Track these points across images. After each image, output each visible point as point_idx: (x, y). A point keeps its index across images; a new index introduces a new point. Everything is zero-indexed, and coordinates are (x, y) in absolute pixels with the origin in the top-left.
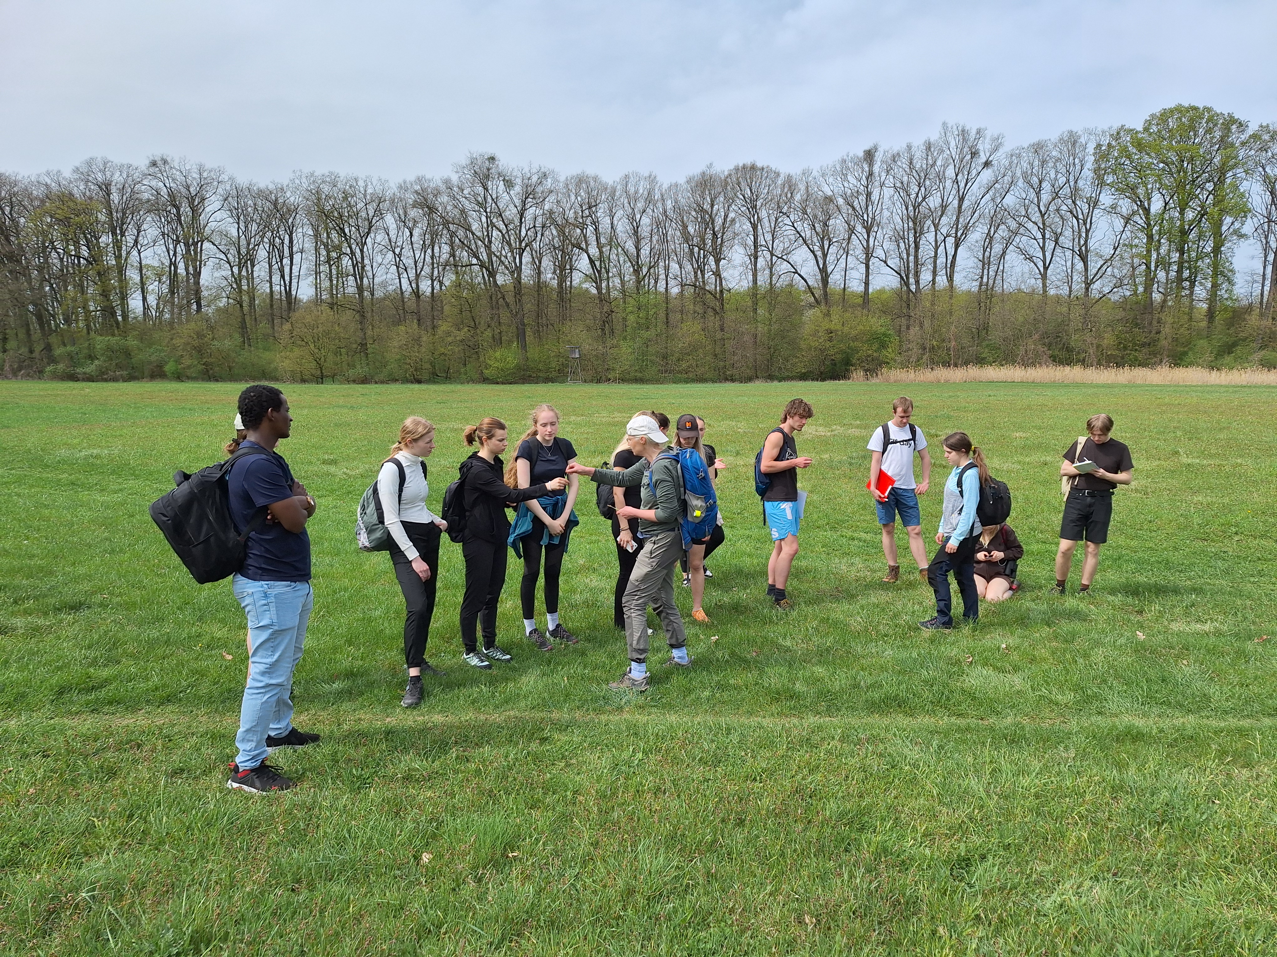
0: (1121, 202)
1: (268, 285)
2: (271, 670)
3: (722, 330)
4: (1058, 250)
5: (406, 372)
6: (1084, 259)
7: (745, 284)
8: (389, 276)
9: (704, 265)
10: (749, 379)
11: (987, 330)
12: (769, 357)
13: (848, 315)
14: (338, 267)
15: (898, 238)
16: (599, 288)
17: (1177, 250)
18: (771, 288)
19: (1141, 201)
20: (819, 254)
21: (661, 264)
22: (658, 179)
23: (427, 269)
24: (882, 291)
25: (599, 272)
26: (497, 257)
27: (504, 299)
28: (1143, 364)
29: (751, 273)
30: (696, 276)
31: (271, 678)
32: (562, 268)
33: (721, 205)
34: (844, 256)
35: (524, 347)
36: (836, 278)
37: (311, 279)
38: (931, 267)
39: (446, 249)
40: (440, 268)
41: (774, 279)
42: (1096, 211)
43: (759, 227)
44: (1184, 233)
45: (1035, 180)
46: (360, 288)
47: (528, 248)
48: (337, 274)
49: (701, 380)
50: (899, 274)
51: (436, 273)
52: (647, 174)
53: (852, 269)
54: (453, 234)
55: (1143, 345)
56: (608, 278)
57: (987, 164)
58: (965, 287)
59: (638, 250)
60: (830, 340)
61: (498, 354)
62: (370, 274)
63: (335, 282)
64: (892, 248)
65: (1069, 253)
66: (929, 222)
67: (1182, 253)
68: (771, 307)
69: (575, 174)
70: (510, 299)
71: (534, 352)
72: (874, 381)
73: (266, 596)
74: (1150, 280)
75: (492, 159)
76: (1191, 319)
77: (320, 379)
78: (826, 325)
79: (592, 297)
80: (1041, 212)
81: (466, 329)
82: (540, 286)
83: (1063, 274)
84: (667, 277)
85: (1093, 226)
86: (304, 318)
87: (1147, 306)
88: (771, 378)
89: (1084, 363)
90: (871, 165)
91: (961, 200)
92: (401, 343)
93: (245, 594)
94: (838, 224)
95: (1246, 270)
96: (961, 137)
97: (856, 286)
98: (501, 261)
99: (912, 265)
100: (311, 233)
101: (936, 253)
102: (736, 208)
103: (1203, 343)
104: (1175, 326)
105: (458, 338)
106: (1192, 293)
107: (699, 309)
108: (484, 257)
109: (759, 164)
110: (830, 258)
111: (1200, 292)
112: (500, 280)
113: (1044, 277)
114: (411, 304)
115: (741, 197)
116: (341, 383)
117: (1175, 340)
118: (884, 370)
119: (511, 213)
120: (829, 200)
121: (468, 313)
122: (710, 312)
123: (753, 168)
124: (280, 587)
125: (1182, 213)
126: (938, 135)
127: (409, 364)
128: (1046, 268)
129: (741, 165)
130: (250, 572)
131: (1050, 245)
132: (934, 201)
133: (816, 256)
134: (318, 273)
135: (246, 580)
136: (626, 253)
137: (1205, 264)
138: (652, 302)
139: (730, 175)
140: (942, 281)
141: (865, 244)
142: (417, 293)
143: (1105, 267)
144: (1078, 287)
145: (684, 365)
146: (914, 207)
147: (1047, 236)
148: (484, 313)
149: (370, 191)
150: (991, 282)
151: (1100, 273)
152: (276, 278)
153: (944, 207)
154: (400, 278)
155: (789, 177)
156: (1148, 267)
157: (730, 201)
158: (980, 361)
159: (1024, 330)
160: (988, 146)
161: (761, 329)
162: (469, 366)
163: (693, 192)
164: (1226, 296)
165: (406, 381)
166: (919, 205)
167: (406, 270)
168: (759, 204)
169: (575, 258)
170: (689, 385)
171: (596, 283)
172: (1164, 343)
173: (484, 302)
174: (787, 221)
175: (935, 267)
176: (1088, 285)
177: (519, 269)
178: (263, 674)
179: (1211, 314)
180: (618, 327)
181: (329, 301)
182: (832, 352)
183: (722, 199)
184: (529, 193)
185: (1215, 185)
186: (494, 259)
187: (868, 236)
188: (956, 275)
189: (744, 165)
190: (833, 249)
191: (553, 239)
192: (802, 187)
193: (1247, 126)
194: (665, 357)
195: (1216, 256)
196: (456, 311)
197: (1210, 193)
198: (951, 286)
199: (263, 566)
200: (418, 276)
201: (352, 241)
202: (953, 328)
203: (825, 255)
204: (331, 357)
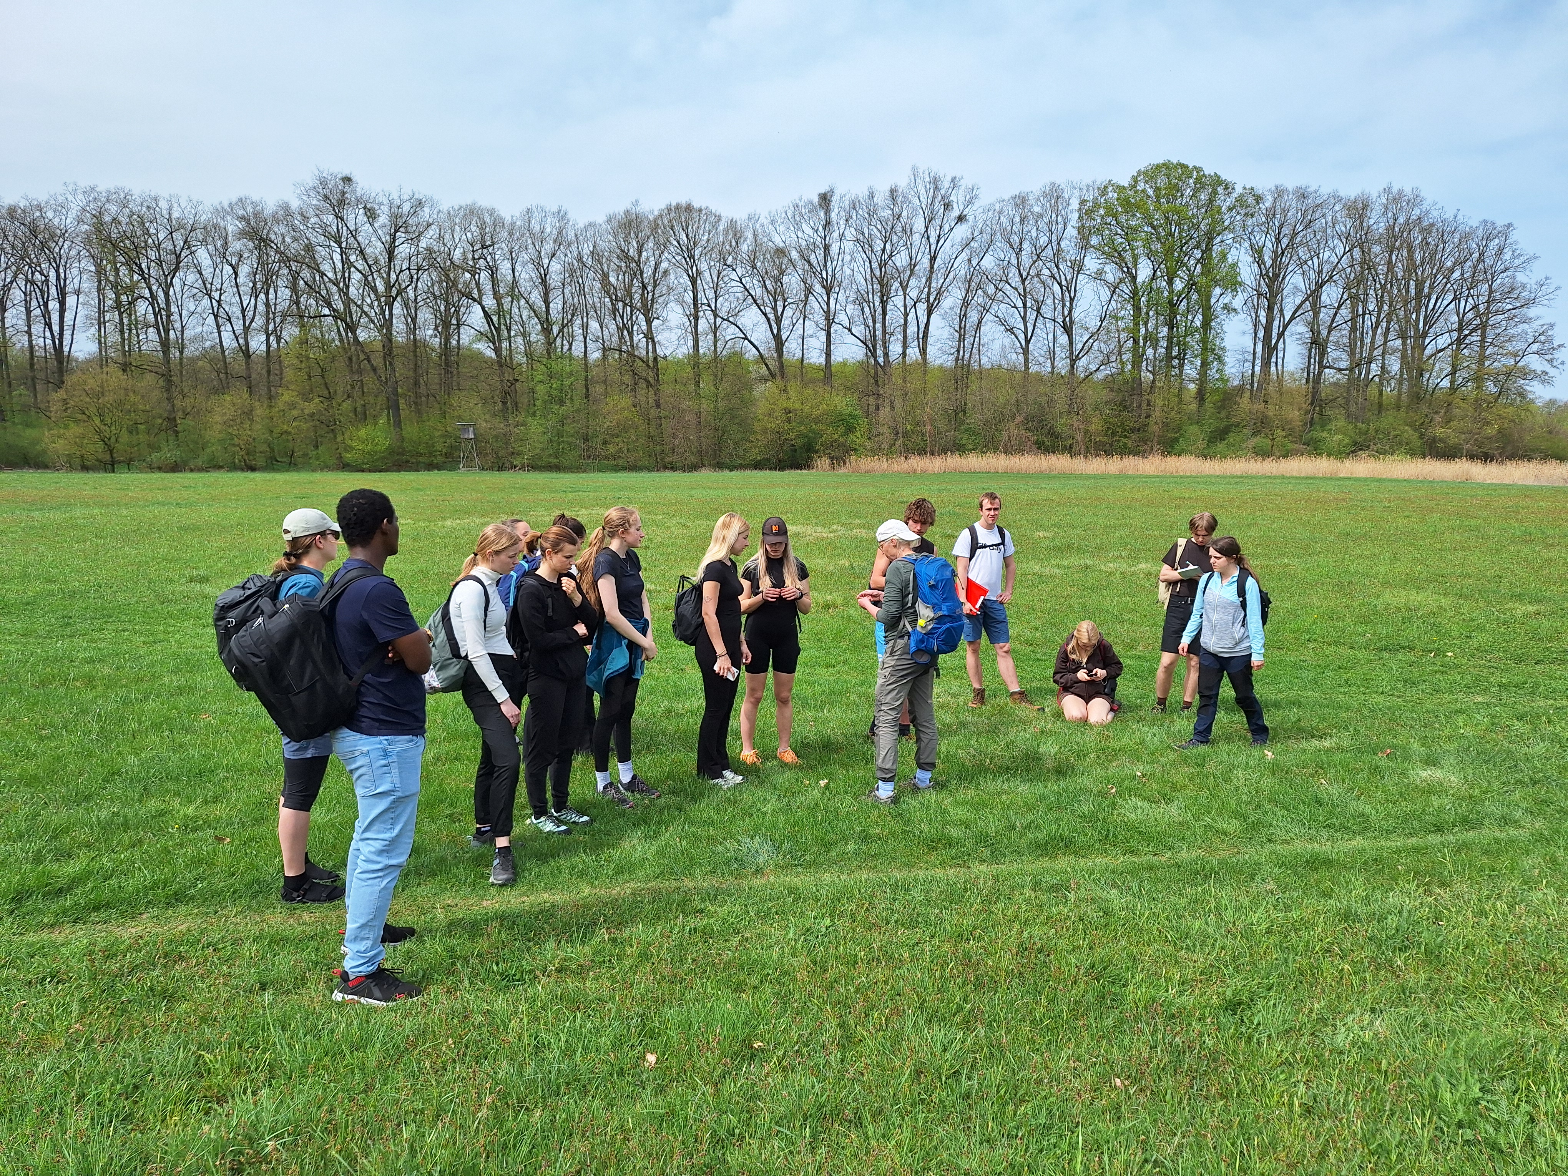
0: (1107, 268)
1: (26, 338)
2: (389, 848)
3: (658, 406)
4: (1040, 320)
5: (233, 456)
6: (1068, 330)
7: (684, 350)
8: (205, 328)
9: (632, 325)
10: (694, 468)
11: (965, 413)
12: (716, 440)
13: (809, 391)
14: (130, 315)
15: (862, 300)
16: (497, 350)
17: (1165, 324)
18: (716, 357)
19: (1128, 268)
20: (772, 316)
21: (578, 322)
22: (569, 215)
23: (259, 321)
24: (844, 364)
25: (498, 330)
26: (358, 306)
27: (369, 361)
28: (1135, 453)
29: (690, 338)
30: (621, 337)
31: (390, 858)
32: (446, 324)
33: (651, 253)
34: (801, 321)
35: (398, 424)
36: (792, 348)
37: (94, 330)
38: (900, 337)
39: (284, 294)
40: (278, 320)
41: (720, 344)
42: (1081, 277)
43: (699, 282)
44: (1173, 305)
45: (1015, 239)
46: (165, 344)
47: (399, 299)
48: (129, 325)
49: (634, 467)
50: (865, 344)
51: (271, 327)
52: (555, 209)
53: (811, 336)
54: (295, 277)
55: (1133, 430)
56: (510, 337)
57: (961, 219)
58: (938, 362)
59: (547, 303)
60: (789, 420)
61: (362, 433)
62: (177, 325)
63: (126, 335)
64: (856, 313)
65: (1050, 325)
66: (896, 285)
67: (1171, 328)
68: (718, 379)
69: (463, 204)
70: (378, 361)
71: (411, 430)
72: (842, 471)
73: (386, 754)
74: (1138, 358)
75: (347, 180)
76: (1180, 402)
77: (110, 465)
78: (783, 403)
79: (486, 361)
80: (1021, 275)
81: (317, 400)
82: (416, 346)
83: (1045, 349)
84: (585, 338)
85: (1078, 295)
86: (85, 382)
87: (1135, 387)
88: (720, 466)
89: (1070, 450)
90: (828, 212)
91: (933, 259)
92: (225, 418)
93: (357, 753)
94: (792, 281)
95: (1237, 348)
96: (932, 186)
97: (816, 358)
98: (363, 312)
99: (879, 333)
100: (93, 268)
101: (906, 321)
102: (670, 257)
103: (1193, 429)
104: (1165, 409)
105: (306, 412)
106: (1181, 372)
107: (628, 379)
108: (340, 306)
109: (696, 205)
110: (786, 322)
111: (1191, 370)
112: (362, 335)
113: (1026, 351)
114: (239, 366)
115: (675, 243)
116: (141, 471)
117: (1166, 425)
118: (853, 458)
119: (376, 249)
120: (781, 252)
121: (319, 378)
122: (642, 384)
123: (689, 208)
124: (401, 743)
125: (1170, 283)
126: (907, 181)
127: (239, 445)
128: (1028, 341)
129: (674, 204)
130: (363, 725)
131: (1031, 315)
132: (901, 260)
133: (768, 320)
134: (101, 323)
135: (357, 736)
136: (532, 308)
137: (1193, 342)
138: (568, 369)
139: (661, 216)
140: (913, 353)
141: (825, 307)
142: (245, 351)
143: (1091, 341)
144: (1062, 365)
145: (612, 449)
146: (880, 265)
147: (1029, 305)
148: (341, 381)
149: (175, 215)
150: (967, 356)
151: (1087, 349)
152: (38, 328)
153: (912, 266)
154: (219, 332)
155: (732, 224)
156: (1136, 341)
157: (661, 247)
158: (959, 448)
159: (1007, 412)
160: (961, 199)
161: (706, 406)
162: (321, 449)
163: (615, 235)
164: (1217, 376)
165: (234, 467)
166: (885, 264)
167: (229, 320)
168: (697, 253)
169: (463, 309)
170: (619, 474)
171: (494, 344)
172: (1154, 428)
173: (341, 363)
174: (733, 275)
175: (905, 337)
176: (1073, 360)
177: (388, 324)
178: (380, 853)
179: (1201, 395)
180: (524, 400)
181: (121, 360)
182: (791, 435)
183: (651, 244)
184: (398, 225)
185: (1203, 252)
186: (354, 308)
187: (829, 299)
188: (929, 347)
189: (678, 204)
190: (788, 312)
191: (433, 285)
192: (749, 235)
193: (1234, 189)
194: (586, 439)
195: (1205, 331)
196: (303, 376)
197: (1198, 261)
198: (924, 359)
199: (382, 717)
200: (246, 329)
201: (153, 281)
202: (928, 409)
203: (779, 321)
204: (125, 437)
